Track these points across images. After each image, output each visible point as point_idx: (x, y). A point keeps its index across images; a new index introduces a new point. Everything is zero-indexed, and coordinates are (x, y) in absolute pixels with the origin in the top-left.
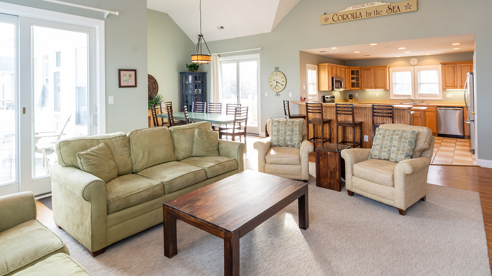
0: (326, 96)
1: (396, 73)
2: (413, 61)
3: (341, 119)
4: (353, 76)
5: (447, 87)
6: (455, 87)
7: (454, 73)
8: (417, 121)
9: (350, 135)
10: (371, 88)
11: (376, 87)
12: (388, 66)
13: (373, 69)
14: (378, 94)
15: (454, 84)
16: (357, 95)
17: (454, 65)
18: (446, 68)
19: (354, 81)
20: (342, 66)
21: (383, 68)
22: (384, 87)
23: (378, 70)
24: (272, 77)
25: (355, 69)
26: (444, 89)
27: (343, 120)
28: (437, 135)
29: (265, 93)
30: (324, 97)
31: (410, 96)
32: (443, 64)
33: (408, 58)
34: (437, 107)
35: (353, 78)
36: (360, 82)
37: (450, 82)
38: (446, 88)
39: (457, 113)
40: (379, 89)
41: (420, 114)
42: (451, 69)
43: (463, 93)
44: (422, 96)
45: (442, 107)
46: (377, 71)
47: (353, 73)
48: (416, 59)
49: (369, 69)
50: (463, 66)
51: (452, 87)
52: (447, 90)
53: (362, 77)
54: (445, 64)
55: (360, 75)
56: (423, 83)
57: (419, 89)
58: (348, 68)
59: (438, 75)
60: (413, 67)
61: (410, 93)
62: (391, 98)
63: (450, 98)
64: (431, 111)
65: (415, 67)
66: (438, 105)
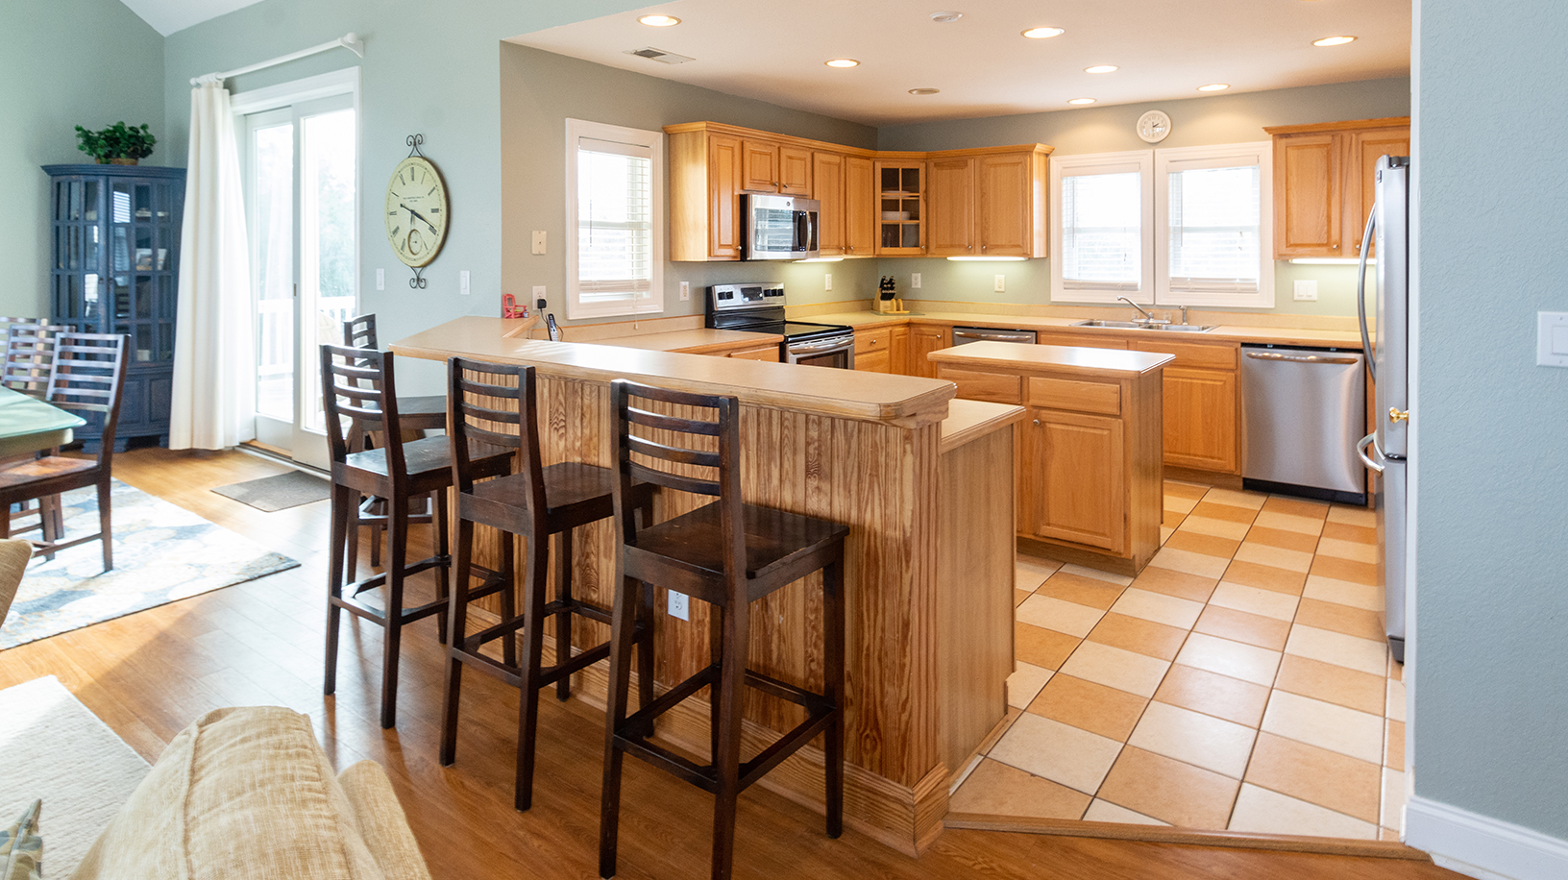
0: (718, 289)
1: (1079, 179)
2: (1150, 124)
3: (566, 449)
4: (891, 195)
5: (1297, 245)
6: (1331, 246)
7: (1330, 180)
8: (1102, 436)
9: (603, 561)
10: (969, 250)
11: (986, 248)
12: (1039, 147)
13: (978, 164)
14: (1003, 276)
15: (1329, 232)
16: (917, 280)
17: (1327, 139)
18: (1292, 153)
19: (898, 217)
20: (817, 144)
21: (1016, 159)
22: (1019, 246)
23: (996, 166)
24: (398, 188)
25: (900, 161)
26: (1282, 258)
27: (578, 459)
28: (1241, 484)
29: (378, 270)
30: (709, 291)
31: (1132, 287)
32: (1280, 134)
33: (1129, 112)
34: (1244, 345)
35: (889, 206)
36: (922, 221)
37: (1309, 222)
38: (1289, 251)
39: (1343, 378)
40: (999, 254)
41: (1115, 398)
42: (1314, 158)
43: (1355, 277)
44: (1187, 290)
45: (1264, 346)
46: (992, 169)
47: (890, 179)
48: (1160, 117)
49: (959, 163)
50: (1370, 143)
51: (1319, 245)
52: (1295, 261)
53: (932, 200)
54: (1287, 136)
55: (922, 187)
56: (1190, 230)
57: (1171, 256)
58: (868, 158)
59: (1258, 189)
60: (1150, 152)
61: (1132, 272)
62: (1055, 298)
63: (1308, 299)
64: (1215, 366)
65: (1156, 150)
66: (1246, 338)
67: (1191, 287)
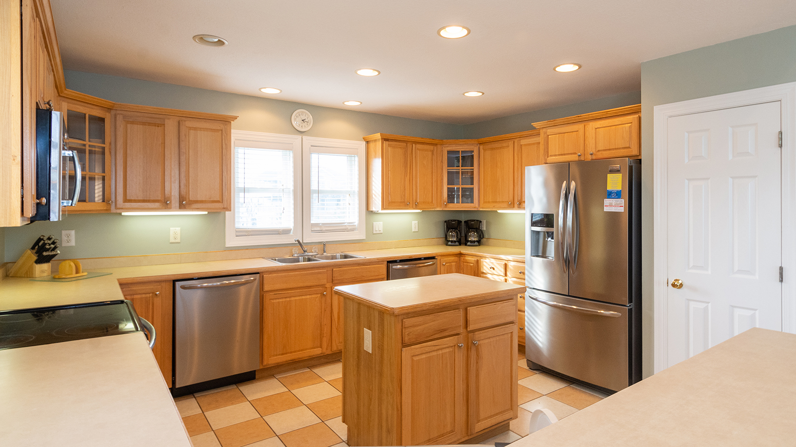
2: (300, 118)
5: (392, 202)
6: (406, 203)
11: (186, 202)
13: (175, 123)
15: (405, 195)
17: (404, 145)
18: (390, 149)
21: (218, 126)
23: (195, 129)
25: (87, 106)
31: (286, 232)
34: (389, 262)
38: (389, 206)
42: (400, 155)
45: (396, 261)
46: (192, 132)
48: (307, 114)
49: (155, 121)
51: (401, 202)
53: (120, 153)
55: (108, 139)
60: (299, 137)
61: (287, 221)
62: (229, 244)
63: (379, 232)
64: (377, 277)
65: (304, 137)
66: (391, 258)
67: (324, 229)
